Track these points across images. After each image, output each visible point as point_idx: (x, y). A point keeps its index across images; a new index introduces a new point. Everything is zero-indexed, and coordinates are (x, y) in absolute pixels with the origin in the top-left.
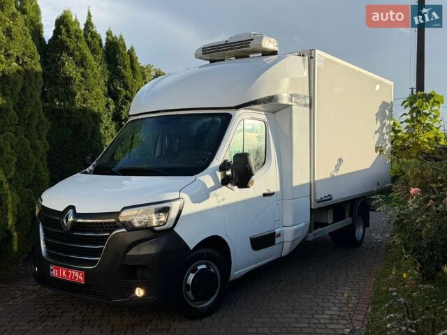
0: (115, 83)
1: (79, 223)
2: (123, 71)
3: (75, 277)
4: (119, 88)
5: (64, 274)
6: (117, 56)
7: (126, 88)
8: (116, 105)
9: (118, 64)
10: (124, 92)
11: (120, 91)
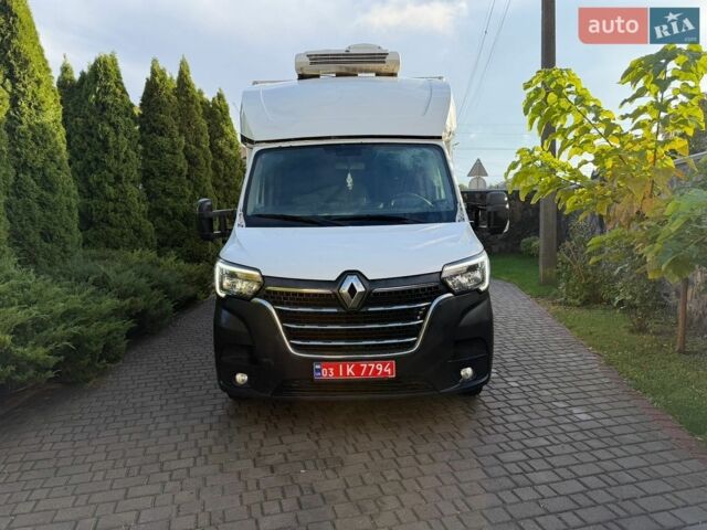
1: (377, 293)
3: (376, 371)
5: (349, 370)
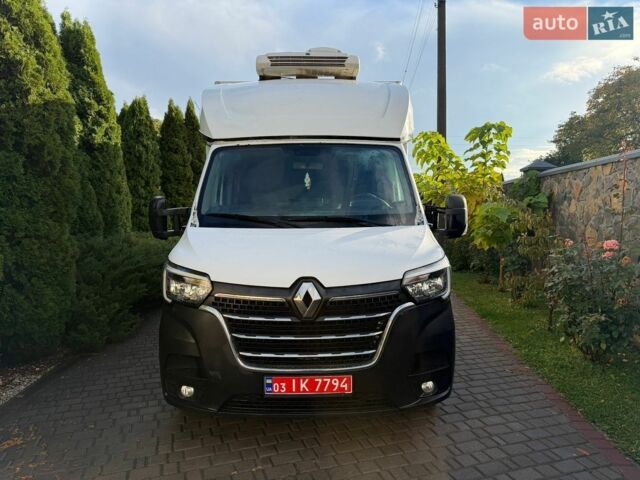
0: (80, 91)
2: (92, 74)
3: (332, 386)
4: (87, 100)
5: (303, 386)
6: (82, 51)
7: (99, 100)
8: (85, 125)
9: (83, 64)
10: (96, 107)
11: (90, 105)
